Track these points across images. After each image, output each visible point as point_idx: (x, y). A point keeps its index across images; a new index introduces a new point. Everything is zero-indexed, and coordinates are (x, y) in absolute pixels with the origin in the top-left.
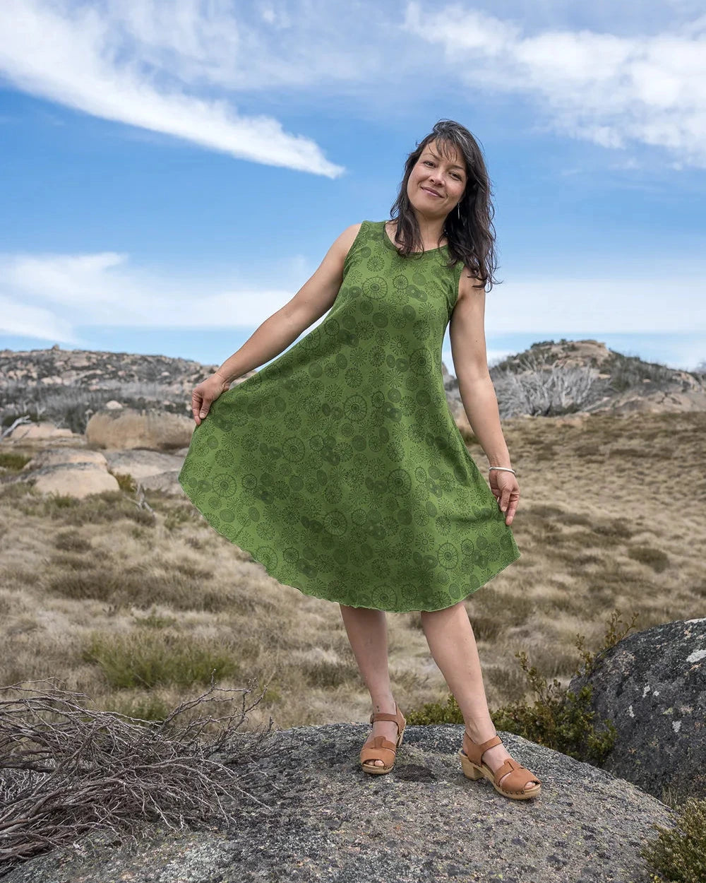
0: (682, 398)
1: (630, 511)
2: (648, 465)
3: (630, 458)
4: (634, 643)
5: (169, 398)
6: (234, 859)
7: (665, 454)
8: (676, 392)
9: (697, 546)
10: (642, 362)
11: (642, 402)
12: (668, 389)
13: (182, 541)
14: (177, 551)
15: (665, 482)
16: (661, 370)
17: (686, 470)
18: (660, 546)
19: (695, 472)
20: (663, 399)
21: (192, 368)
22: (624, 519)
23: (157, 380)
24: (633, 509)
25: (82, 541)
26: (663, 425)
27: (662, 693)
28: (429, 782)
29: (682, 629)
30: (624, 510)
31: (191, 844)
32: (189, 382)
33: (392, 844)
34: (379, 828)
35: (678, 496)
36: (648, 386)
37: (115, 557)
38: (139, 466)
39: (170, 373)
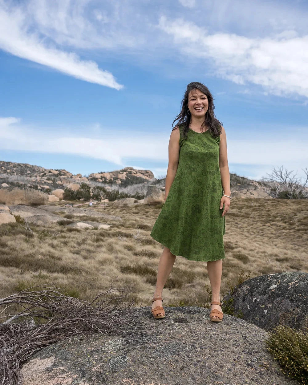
0: (254, 192)
1: (232, 239)
2: (240, 220)
3: (232, 217)
4: (249, 283)
5: (30, 183)
6: (127, 343)
7: (247, 216)
8: (252, 190)
9: (260, 254)
10: (237, 176)
11: (238, 193)
12: (248, 188)
13: (46, 245)
14: (45, 248)
15: (247, 227)
16: (245, 180)
17: (255, 222)
18: (245, 253)
19: (259, 224)
20: (246, 192)
21: (41, 170)
22: (230, 242)
23: (25, 174)
24: (233, 238)
25: (4, 243)
26: (246, 203)
27: (260, 300)
28: (187, 323)
29: (267, 278)
30: (229, 239)
31: (110, 339)
32: (39, 176)
33: (180, 340)
34: (173, 336)
35: (252, 233)
36: (240, 187)
37: (19, 250)
38: (23, 212)
39: (31, 172)
